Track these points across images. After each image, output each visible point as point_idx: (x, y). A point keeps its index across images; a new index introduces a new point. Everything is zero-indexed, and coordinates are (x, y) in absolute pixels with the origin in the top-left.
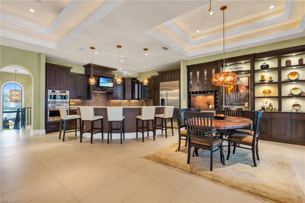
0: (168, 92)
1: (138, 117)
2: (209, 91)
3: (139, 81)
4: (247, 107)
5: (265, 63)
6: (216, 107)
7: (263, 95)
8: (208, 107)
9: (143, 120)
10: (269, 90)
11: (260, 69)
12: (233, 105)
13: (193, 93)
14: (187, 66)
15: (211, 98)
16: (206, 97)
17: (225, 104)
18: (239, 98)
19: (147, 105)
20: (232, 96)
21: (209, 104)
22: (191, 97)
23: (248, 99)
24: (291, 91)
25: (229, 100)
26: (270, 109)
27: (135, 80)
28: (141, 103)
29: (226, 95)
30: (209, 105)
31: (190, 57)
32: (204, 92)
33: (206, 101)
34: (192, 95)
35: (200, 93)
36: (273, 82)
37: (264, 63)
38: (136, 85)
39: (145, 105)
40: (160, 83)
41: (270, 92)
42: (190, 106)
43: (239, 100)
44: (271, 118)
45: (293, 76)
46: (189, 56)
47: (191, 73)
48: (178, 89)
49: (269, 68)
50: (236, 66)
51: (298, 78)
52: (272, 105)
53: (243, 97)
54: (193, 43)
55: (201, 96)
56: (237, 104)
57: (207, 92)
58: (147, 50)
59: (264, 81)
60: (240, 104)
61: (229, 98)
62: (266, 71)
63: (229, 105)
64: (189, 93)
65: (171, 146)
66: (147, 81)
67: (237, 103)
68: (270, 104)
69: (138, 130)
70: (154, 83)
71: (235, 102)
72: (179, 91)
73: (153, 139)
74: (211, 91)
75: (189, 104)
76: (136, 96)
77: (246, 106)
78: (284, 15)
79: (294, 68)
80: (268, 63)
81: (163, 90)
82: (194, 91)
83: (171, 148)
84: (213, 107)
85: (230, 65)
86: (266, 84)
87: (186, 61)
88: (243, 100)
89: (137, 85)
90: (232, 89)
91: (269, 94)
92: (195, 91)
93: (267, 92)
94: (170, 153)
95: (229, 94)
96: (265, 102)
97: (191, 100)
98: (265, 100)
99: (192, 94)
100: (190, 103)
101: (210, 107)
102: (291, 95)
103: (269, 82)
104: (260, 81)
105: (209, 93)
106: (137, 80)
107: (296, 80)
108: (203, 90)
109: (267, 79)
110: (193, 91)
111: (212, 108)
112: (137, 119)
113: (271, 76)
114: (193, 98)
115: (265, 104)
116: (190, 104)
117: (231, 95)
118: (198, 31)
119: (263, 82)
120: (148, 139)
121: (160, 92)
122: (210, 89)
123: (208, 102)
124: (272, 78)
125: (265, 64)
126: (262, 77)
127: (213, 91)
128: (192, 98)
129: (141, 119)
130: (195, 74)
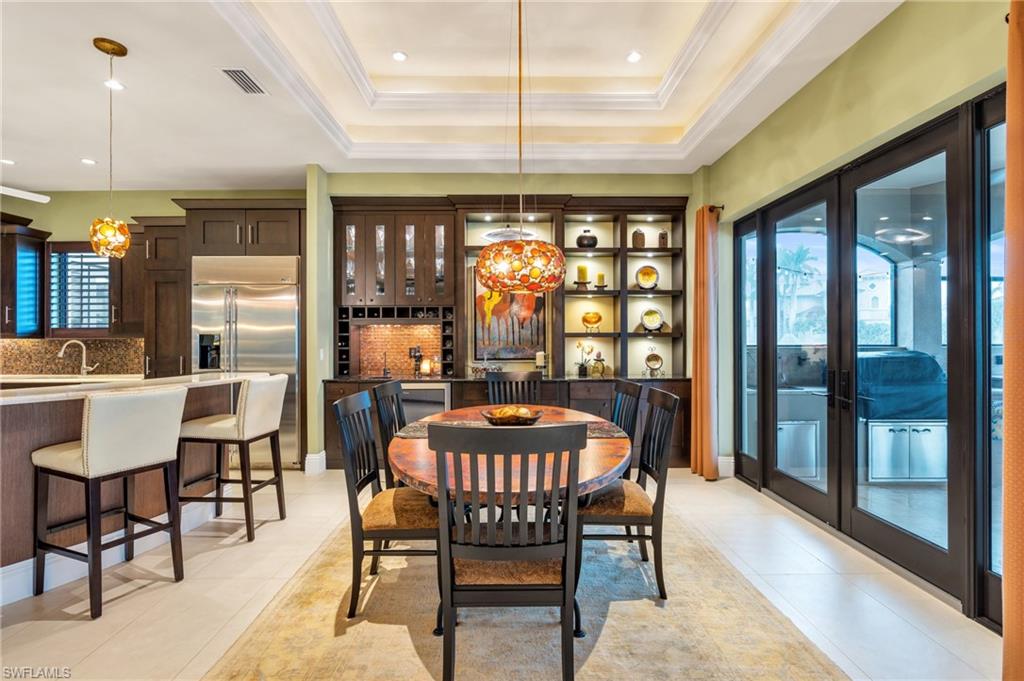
0: (242, 302)
1: (48, 458)
2: (422, 309)
3: (50, 234)
4: (543, 365)
5: (589, 231)
6: (446, 367)
7: (582, 329)
8: (418, 368)
9: (92, 474)
10: (597, 314)
11: (575, 246)
12: (500, 359)
13: (358, 312)
14: (333, 199)
15: (427, 333)
16: (406, 331)
17: (475, 356)
18: (516, 338)
19: (104, 369)
20: (496, 330)
21: (421, 356)
22: (352, 328)
23: (541, 339)
24: (642, 318)
25: (487, 343)
26: (598, 371)
27: (17, 229)
28: (61, 354)
29: (479, 323)
30: (419, 359)
31: (354, 160)
32: (403, 313)
33: (406, 347)
34: (353, 322)
35: (388, 313)
36: (606, 289)
37: (585, 231)
38: (19, 254)
39: (91, 363)
40: (194, 257)
41: (600, 319)
42: (346, 367)
43: (517, 342)
44: (609, 398)
45: (647, 277)
46: (352, 155)
47: (352, 232)
48: (292, 293)
49: (597, 246)
50: (508, 226)
51: (656, 285)
52: (602, 357)
53: (530, 332)
54: (373, 103)
55: (389, 326)
56: (512, 356)
57: (416, 311)
58: (120, 51)
59: (585, 284)
60: (519, 355)
61: (486, 337)
62: (590, 254)
63: (488, 359)
64: (341, 312)
65: (297, 596)
66: (121, 239)
67: (512, 351)
68: (599, 355)
69: (50, 539)
70: (155, 253)
71: (505, 349)
72: (296, 302)
73: (170, 573)
74: (428, 310)
75: (341, 359)
76: (19, 317)
77: (538, 364)
78: (656, 95)
79: (650, 254)
80: (595, 232)
81: (209, 292)
82: (362, 304)
83: (305, 612)
84: (438, 366)
85: (494, 221)
86: (590, 296)
87: (330, 176)
88: (527, 341)
89: (32, 254)
90: (496, 305)
91: (596, 326)
92: (369, 303)
93: (594, 320)
94: (307, 653)
95: (487, 320)
96: (588, 350)
97: (351, 342)
98: (588, 343)
99: (355, 315)
100: (347, 353)
101: (426, 367)
102: (642, 331)
103: (596, 289)
104: (576, 286)
105: (421, 315)
106: (30, 226)
107: (653, 288)
108: (401, 303)
109: (593, 281)
110: (359, 304)
111: (432, 373)
112: (41, 474)
113: (601, 273)
114: (356, 333)
115: (586, 356)
116: (347, 359)
117: (494, 324)
118: (399, 57)
119: (584, 289)
120: (127, 580)
121: (195, 301)
122: (427, 302)
123: (417, 350)
124: (605, 278)
125: (588, 234)
126: (582, 272)
127: (437, 309)
128: (353, 334)
129: (79, 471)
130: (366, 238)
